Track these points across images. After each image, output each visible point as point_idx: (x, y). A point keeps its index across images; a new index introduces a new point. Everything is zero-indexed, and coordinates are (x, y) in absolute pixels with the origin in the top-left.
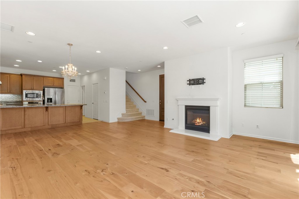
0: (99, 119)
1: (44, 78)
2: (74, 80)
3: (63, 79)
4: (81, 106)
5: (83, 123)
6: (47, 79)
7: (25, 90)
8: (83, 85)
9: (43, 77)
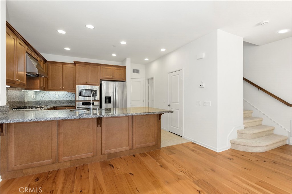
0: (183, 136)
1: (101, 67)
2: (138, 70)
3: (125, 67)
4: (160, 115)
5: (161, 147)
6: (106, 68)
7: (78, 84)
8: (150, 77)
9: (101, 65)
